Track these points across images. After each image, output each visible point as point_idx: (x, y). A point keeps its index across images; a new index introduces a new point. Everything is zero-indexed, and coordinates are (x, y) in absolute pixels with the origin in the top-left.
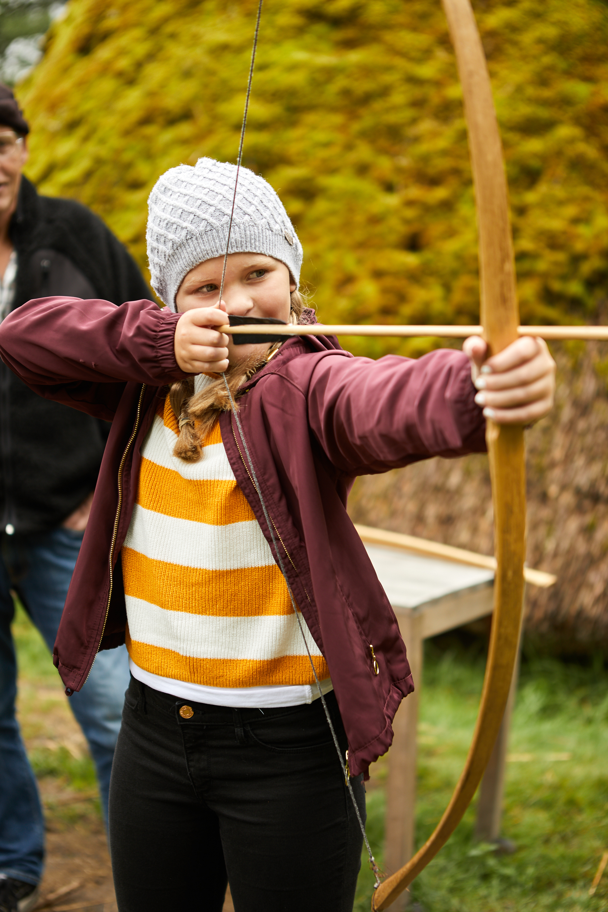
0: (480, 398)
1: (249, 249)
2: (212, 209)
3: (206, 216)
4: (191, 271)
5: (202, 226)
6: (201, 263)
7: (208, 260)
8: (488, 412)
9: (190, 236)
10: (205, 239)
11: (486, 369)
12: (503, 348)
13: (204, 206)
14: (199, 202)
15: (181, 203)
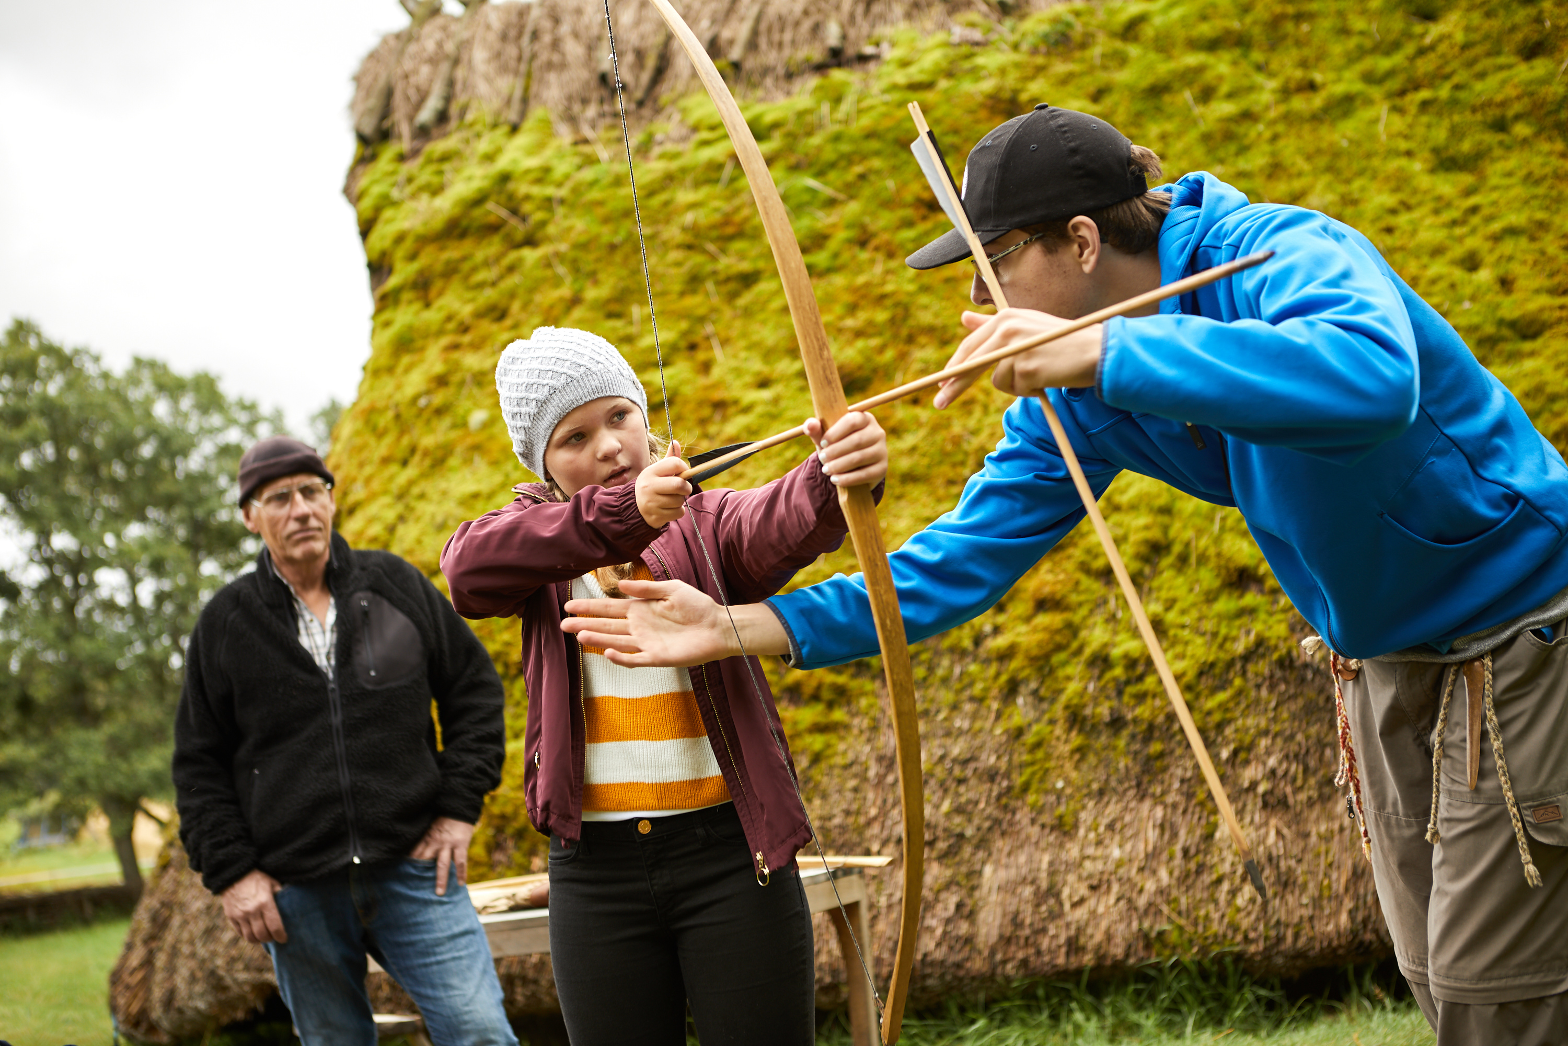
0: (825, 469)
1: (609, 394)
2: (568, 363)
3: (565, 370)
4: (559, 423)
5: (563, 379)
6: (568, 414)
7: (574, 409)
8: (834, 479)
9: (554, 391)
10: (568, 390)
11: (823, 442)
12: (835, 421)
13: (559, 362)
14: (553, 360)
15: (535, 365)
